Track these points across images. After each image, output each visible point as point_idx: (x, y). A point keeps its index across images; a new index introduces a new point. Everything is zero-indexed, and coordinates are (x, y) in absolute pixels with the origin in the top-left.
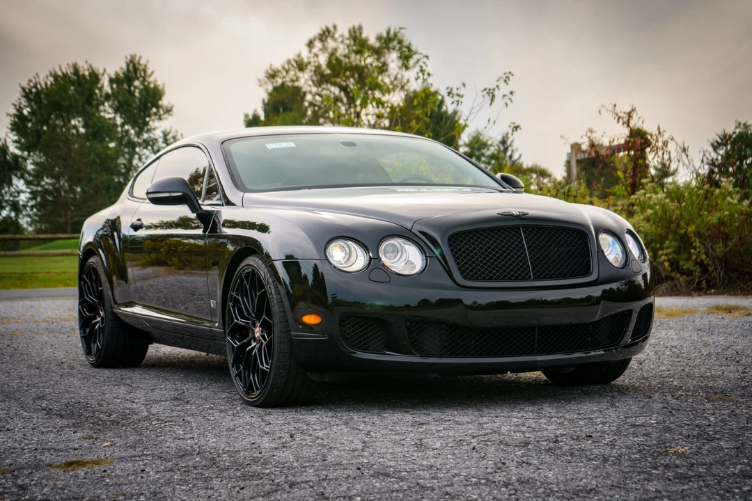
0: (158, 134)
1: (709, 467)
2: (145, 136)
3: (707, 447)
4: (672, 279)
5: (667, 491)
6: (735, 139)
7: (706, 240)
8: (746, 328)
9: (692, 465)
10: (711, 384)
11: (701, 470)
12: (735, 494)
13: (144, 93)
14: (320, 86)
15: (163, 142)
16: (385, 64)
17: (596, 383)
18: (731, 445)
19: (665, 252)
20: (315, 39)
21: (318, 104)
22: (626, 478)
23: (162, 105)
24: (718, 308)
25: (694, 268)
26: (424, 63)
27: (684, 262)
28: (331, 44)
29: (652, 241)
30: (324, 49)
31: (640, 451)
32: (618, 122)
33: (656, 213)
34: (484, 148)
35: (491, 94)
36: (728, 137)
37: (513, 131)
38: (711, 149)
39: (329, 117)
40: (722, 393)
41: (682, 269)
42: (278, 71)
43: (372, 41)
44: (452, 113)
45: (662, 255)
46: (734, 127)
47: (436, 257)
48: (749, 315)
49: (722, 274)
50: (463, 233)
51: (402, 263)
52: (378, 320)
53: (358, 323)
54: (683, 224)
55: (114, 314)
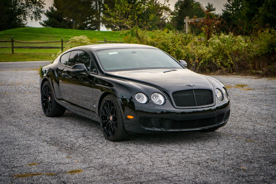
4: (221, 69)
7: (232, 56)
8: (249, 98)
19: (219, 59)
25: (228, 65)
27: (225, 63)
29: (215, 55)
31: (232, 168)
33: (216, 47)
41: (224, 65)
45: (218, 60)
47: (168, 99)
48: (249, 90)
49: (237, 67)
50: (176, 92)
51: (157, 100)
52: (151, 118)
53: (145, 119)
54: (225, 50)
55: (55, 101)
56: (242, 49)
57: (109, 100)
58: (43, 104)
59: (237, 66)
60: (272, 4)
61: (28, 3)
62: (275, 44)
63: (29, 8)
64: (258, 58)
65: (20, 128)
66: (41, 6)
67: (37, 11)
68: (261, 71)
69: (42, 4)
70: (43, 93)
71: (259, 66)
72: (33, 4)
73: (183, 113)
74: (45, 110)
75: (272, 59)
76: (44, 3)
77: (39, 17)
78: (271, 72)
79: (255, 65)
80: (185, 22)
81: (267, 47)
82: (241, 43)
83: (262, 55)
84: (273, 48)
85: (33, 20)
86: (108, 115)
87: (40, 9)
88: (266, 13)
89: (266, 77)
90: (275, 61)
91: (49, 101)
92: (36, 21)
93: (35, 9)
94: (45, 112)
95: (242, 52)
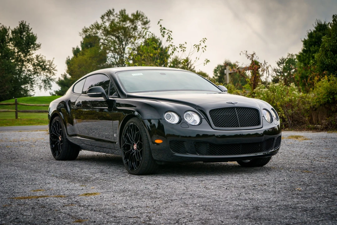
0: (34, 56)
1: (312, 194)
2: (28, 57)
3: (308, 188)
5: (301, 202)
6: (287, 61)
7: (284, 108)
8: (306, 145)
9: (306, 194)
10: (301, 166)
11: (309, 195)
12: (323, 202)
13: (27, 38)
14: (107, 36)
15: (36, 60)
16: (136, 26)
17: (259, 166)
18: (316, 187)
20: (105, 15)
21: (106, 44)
22: (285, 198)
23: (36, 43)
24: (292, 137)
26: (170, 34)
28: (112, 17)
30: (108, 20)
31: (285, 190)
32: (248, 58)
33: (264, 97)
34: (179, 64)
35: (198, 47)
36: (284, 60)
37: (206, 62)
38: (277, 65)
39: (111, 50)
40: (306, 170)
42: (88, 29)
43: (130, 16)
44: (165, 48)
46: (287, 56)
47: (205, 118)
48: (305, 139)
49: (291, 122)
50: (214, 110)
51: (192, 121)
52: (184, 142)
53: (176, 143)
54: (275, 101)
55: (67, 139)
56: (295, 98)
57: (132, 124)
58: (52, 146)
59: (290, 120)
60: (330, 48)
61: (37, 69)
62: (336, 90)
63: (37, 75)
64: (316, 110)
65: (23, 168)
66: (52, 73)
67: (46, 79)
68: (320, 125)
69: (53, 71)
70: (52, 132)
71: (317, 120)
72: (41, 71)
73: (224, 136)
74: (54, 153)
75: (333, 109)
76: (55, 69)
77: (49, 86)
78: (332, 124)
79: (312, 119)
80: (225, 73)
81: (326, 95)
82: (294, 91)
83: (321, 105)
84: (333, 96)
85: (41, 89)
86: (131, 144)
87: (50, 77)
88: (324, 58)
89: (325, 131)
90: (336, 112)
91: (59, 141)
92: (46, 91)
93: (44, 76)
94: (54, 154)
95: (296, 103)
